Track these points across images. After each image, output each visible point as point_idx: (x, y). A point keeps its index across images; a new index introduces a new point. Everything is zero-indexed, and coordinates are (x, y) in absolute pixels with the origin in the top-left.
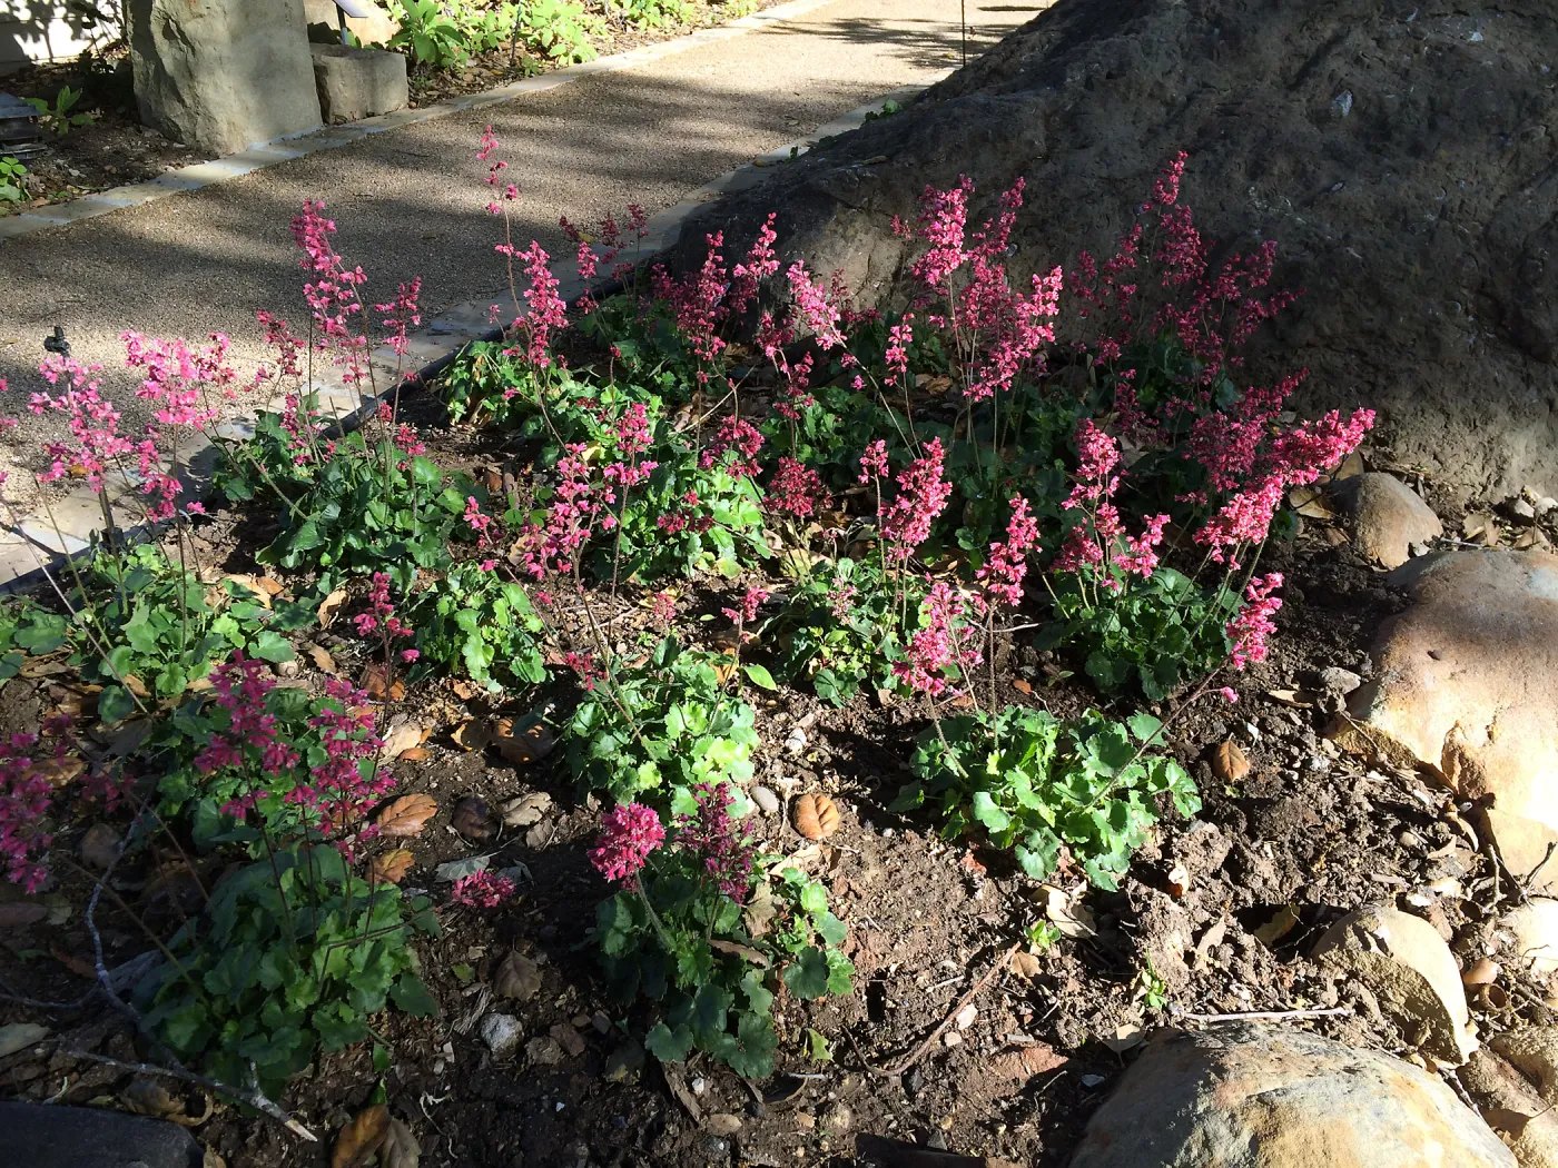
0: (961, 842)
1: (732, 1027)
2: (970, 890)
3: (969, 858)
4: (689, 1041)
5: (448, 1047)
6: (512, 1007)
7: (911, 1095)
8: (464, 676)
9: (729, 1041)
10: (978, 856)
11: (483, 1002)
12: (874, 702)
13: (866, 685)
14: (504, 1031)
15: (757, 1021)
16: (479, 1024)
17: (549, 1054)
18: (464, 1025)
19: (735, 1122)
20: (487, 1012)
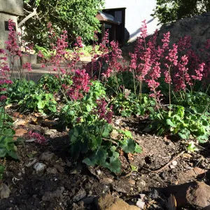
0: (163, 135)
1: (108, 160)
2: (167, 144)
3: (165, 138)
4: (95, 162)
5: (23, 169)
6: (43, 162)
7: (163, 178)
8: (37, 112)
9: (107, 164)
10: (168, 138)
11: (35, 161)
12: (135, 117)
13: (133, 114)
14: (40, 167)
15: (115, 159)
16: (33, 165)
17: (53, 171)
18: (29, 165)
19: (111, 181)
20: (36, 163)
